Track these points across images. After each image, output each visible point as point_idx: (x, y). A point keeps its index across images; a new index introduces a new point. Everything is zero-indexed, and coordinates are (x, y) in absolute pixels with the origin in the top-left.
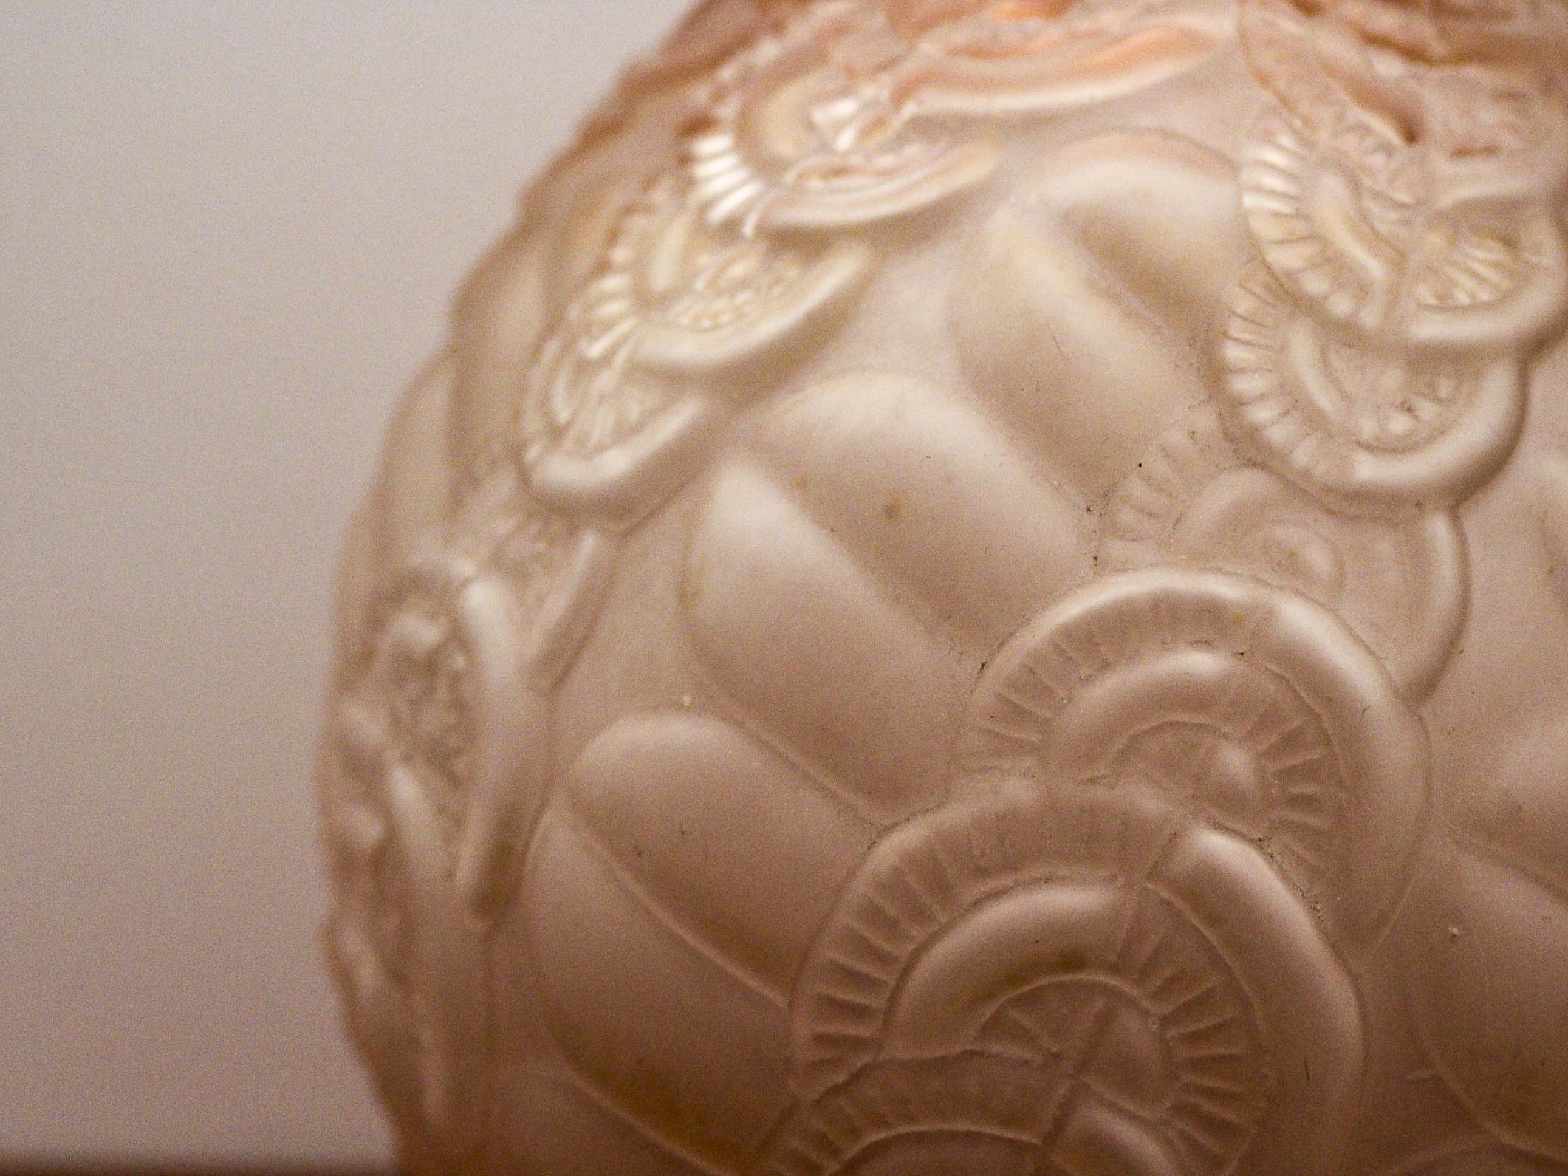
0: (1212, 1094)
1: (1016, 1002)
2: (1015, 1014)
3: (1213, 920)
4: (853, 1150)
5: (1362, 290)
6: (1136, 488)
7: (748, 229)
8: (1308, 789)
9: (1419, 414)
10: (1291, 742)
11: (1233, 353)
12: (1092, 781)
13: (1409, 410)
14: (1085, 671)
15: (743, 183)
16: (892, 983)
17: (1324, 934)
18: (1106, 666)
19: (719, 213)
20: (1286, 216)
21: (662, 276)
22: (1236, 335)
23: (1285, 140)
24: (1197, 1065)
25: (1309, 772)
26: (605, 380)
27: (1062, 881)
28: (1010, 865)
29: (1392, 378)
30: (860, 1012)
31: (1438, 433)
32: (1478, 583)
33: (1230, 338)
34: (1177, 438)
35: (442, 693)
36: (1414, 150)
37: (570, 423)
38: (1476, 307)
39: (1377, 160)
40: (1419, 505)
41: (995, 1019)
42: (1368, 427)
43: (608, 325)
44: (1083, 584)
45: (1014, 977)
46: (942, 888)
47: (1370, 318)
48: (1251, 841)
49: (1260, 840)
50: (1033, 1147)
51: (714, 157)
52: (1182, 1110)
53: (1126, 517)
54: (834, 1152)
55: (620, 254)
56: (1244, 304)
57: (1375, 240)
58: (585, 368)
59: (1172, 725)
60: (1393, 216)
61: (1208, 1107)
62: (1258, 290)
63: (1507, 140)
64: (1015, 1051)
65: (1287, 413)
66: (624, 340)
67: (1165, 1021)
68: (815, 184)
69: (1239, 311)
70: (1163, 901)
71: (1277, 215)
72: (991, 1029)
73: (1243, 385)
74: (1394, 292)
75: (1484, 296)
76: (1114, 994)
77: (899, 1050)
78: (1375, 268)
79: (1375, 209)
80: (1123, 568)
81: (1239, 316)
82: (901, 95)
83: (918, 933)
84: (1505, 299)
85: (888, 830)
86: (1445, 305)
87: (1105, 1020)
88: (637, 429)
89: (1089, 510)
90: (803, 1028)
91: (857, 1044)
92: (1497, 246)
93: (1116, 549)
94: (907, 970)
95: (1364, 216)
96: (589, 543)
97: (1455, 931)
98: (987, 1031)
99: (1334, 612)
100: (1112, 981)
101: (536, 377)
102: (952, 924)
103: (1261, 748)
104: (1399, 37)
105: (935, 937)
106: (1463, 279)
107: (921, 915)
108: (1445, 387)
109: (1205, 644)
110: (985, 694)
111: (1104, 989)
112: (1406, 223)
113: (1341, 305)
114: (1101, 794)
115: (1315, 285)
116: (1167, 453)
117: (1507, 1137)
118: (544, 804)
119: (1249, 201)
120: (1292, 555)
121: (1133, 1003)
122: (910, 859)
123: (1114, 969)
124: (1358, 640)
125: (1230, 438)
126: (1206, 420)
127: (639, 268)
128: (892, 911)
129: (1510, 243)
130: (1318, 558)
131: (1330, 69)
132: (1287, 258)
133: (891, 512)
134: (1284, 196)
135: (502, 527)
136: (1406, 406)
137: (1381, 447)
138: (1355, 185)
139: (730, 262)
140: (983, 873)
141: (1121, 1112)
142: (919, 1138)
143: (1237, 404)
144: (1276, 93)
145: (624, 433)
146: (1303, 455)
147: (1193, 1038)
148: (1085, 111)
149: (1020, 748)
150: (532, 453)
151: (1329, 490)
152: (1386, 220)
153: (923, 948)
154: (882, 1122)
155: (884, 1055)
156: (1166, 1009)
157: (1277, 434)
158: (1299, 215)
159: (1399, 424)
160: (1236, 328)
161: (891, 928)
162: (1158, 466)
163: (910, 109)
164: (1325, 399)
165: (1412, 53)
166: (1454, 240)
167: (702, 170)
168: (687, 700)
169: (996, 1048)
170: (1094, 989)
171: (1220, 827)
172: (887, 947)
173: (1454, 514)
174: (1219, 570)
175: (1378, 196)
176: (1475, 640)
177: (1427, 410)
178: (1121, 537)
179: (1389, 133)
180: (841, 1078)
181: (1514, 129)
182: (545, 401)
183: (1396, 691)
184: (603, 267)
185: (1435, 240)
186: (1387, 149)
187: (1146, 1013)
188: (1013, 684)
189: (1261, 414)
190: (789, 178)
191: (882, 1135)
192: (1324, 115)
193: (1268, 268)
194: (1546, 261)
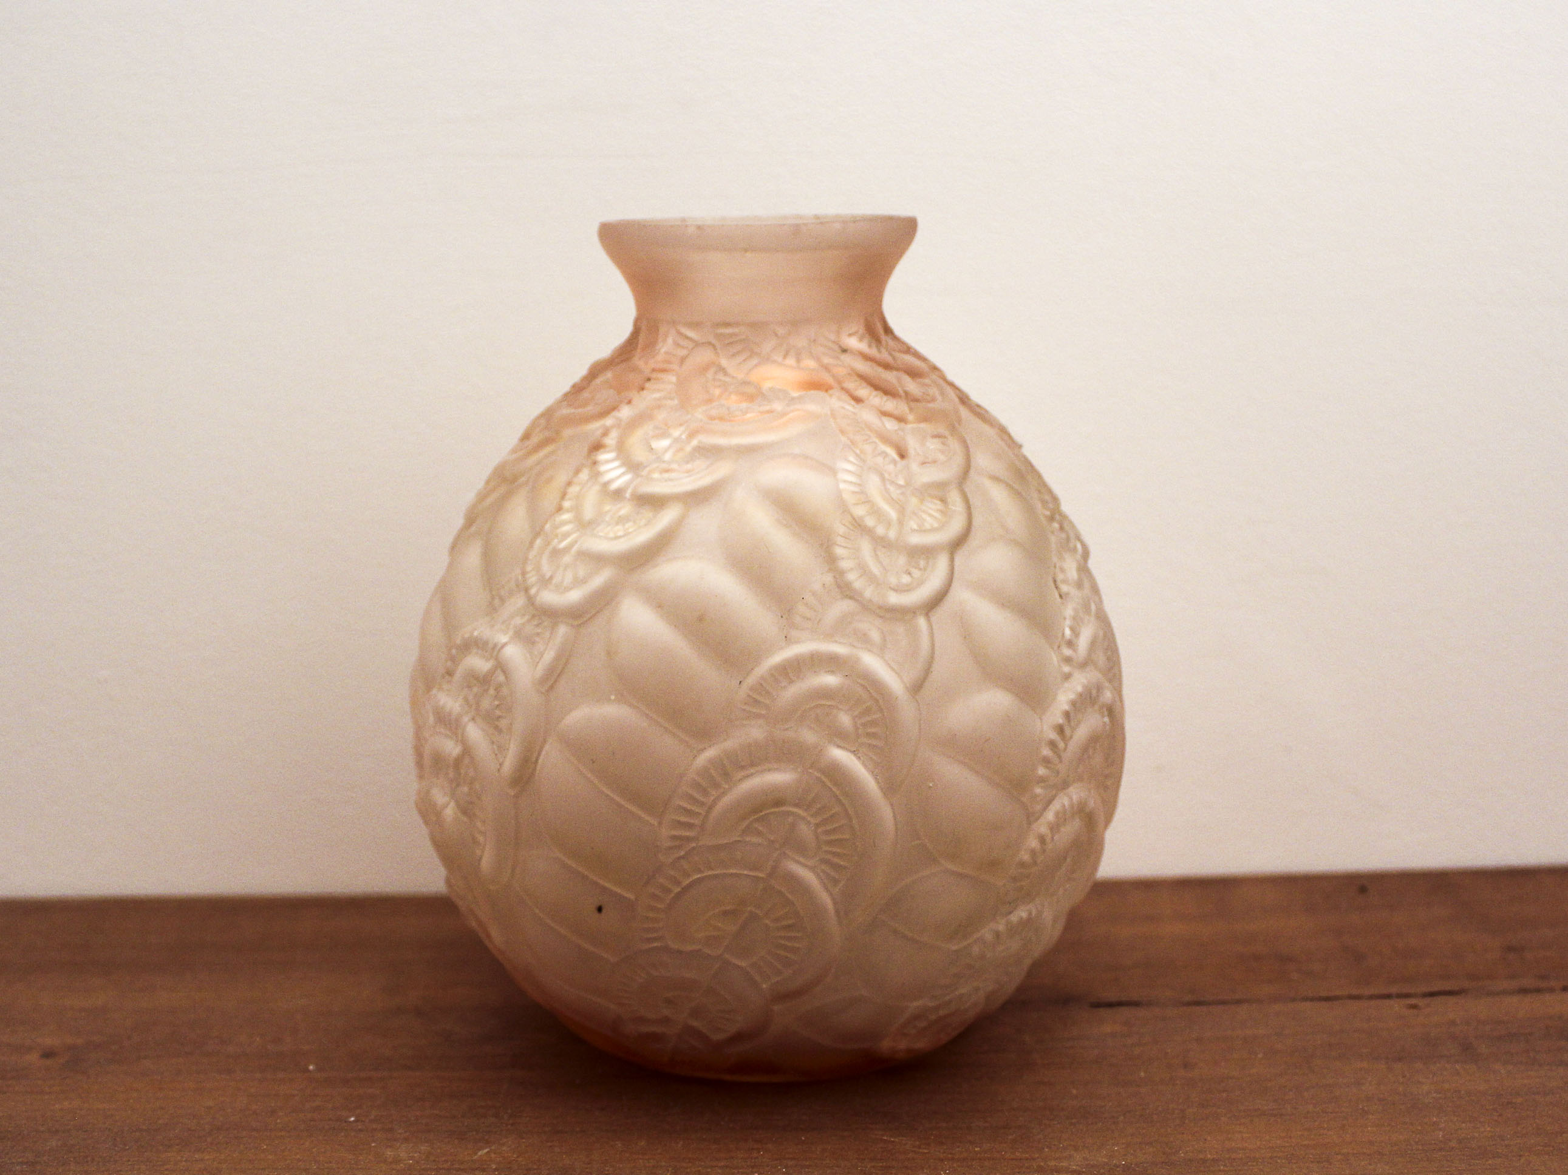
0: (835, 854)
1: (757, 820)
2: (756, 825)
3: (836, 783)
4: (686, 882)
5: (889, 524)
6: (801, 608)
7: (628, 495)
8: (873, 730)
9: (913, 575)
10: (867, 711)
11: (839, 551)
12: (787, 729)
13: (909, 573)
14: (783, 684)
15: (623, 474)
16: (704, 813)
17: (881, 789)
18: (791, 682)
19: (614, 486)
20: (856, 492)
21: (588, 513)
22: (839, 543)
23: (852, 459)
24: (830, 843)
25: (873, 723)
26: (567, 559)
27: (777, 770)
28: (752, 765)
29: (902, 560)
30: (690, 826)
31: (921, 583)
32: (937, 645)
33: (838, 545)
34: (817, 587)
35: (492, 691)
36: (904, 462)
37: (551, 578)
38: (933, 530)
39: (891, 467)
40: (914, 613)
41: (748, 827)
42: (893, 580)
43: (566, 535)
44: (782, 648)
45: (755, 811)
46: (726, 775)
47: (892, 534)
48: (851, 751)
49: (855, 751)
50: (763, 878)
51: (607, 462)
52: (824, 861)
53: (798, 619)
54: (678, 883)
55: (567, 504)
56: (842, 530)
57: (891, 501)
58: (556, 553)
59: (821, 705)
60: (899, 492)
61: (836, 860)
62: (847, 524)
63: (942, 457)
64: (755, 840)
65: (861, 576)
66: (575, 542)
67: (817, 825)
68: (656, 475)
69: (841, 533)
70: (817, 778)
71: (854, 493)
72: (747, 831)
73: (845, 564)
74: (901, 523)
75: (936, 525)
76: (799, 816)
77: (707, 841)
78: (893, 514)
79: (892, 488)
80: (798, 642)
81: (841, 536)
82: (692, 435)
83: (714, 793)
84: (942, 526)
85: (703, 750)
86: (921, 531)
87: (793, 826)
88: (584, 581)
89: (782, 617)
90: (665, 832)
91: (688, 839)
92: (938, 502)
93: (794, 633)
94: (711, 808)
95: (887, 490)
96: (562, 630)
97: (931, 785)
98: (745, 832)
99: (882, 657)
100: (795, 810)
101: (532, 554)
102: (730, 789)
103: (856, 713)
104: (896, 412)
105: (724, 793)
106: (928, 519)
107: (716, 786)
108: (922, 563)
109: (832, 672)
110: (743, 692)
111: (793, 814)
112: (903, 494)
113: (880, 531)
114: (790, 734)
115: (870, 522)
116: (814, 594)
117: (950, 866)
118: (545, 741)
119: (842, 486)
120: (865, 635)
121: (804, 818)
122: (711, 761)
123: (796, 805)
124: (893, 669)
125: (839, 587)
126: (828, 579)
127: (577, 509)
128: (704, 784)
129: (943, 501)
130: (875, 635)
131: (869, 427)
132: (860, 511)
133: (701, 619)
134: (855, 484)
135: (518, 621)
136: (908, 572)
137: (899, 589)
138: (883, 479)
139: (620, 509)
140: (743, 768)
141: (798, 862)
142: (716, 876)
143: (842, 573)
144: (849, 438)
145: (578, 582)
146: (869, 593)
147: (827, 832)
148: (770, 446)
149: (758, 716)
150: (533, 591)
151: (880, 607)
152: (895, 492)
153: (718, 798)
154: (700, 871)
155: (701, 843)
156: (818, 820)
157: (858, 584)
158: (862, 492)
159: (906, 579)
160: (840, 540)
161: (705, 792)
162: (809, 598)
163: (694, 443)
164: (875, 569)
165: (900, 419)
166: (922, 501)
167: (603, 468)
168: (613, 697)
169: (748, 839)
170: (789, 813)
171: (839, 747)
172: (702, 799)
173: (927, 615)
174: (836, 642)
175: (892, 482)
176: (936, 667)
177: (916, 573)
178: (797, 629)
179: (892, 453)
180: (682, 853)
181: (943, 452)
182: (538, 568)
183: (907, 688)
184: (560, 509)
185: (914, 501)
186: (895, 462)
187: (809, 823)
188: (751, 689)
189: (851, 577)
190: (644, 473)
191: (699, 876)
192: (868, 448)
193: (852, 516)
194: (957, 509)
